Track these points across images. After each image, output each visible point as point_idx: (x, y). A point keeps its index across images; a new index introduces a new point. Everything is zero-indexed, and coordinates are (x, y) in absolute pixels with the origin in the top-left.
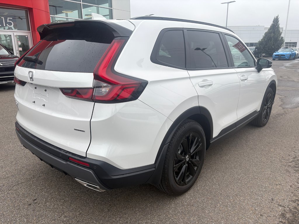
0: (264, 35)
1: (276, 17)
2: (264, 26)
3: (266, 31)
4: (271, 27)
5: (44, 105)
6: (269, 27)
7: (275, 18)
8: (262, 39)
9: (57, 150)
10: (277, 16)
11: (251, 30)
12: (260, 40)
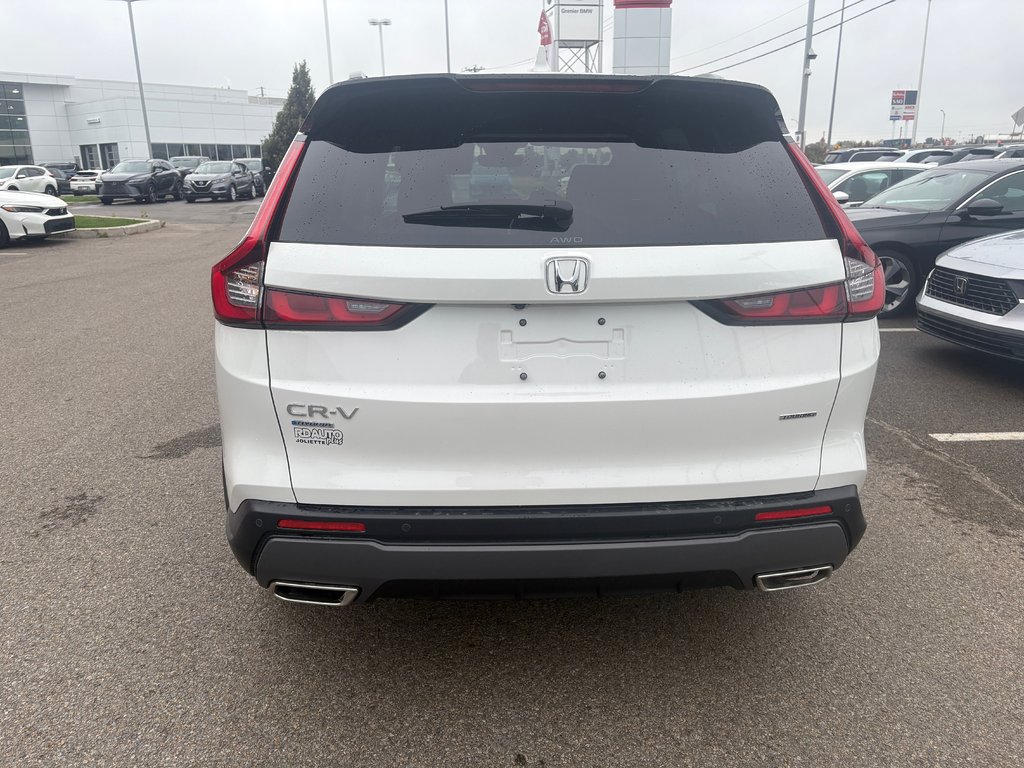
0: (275, 121)
1: (298, 67)
2: (246, 92)
3: (280, 108)
4: (291, 96)
5: (602, 376)
6: (285, 96)
7: (296, 70)
8: (274, 135)
9: (698, 510)
10: (302, 63)
11: (178, 101)
12: (268, 137)
